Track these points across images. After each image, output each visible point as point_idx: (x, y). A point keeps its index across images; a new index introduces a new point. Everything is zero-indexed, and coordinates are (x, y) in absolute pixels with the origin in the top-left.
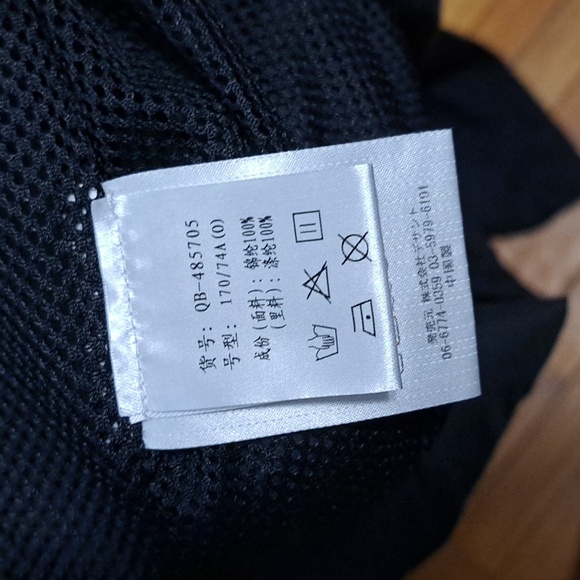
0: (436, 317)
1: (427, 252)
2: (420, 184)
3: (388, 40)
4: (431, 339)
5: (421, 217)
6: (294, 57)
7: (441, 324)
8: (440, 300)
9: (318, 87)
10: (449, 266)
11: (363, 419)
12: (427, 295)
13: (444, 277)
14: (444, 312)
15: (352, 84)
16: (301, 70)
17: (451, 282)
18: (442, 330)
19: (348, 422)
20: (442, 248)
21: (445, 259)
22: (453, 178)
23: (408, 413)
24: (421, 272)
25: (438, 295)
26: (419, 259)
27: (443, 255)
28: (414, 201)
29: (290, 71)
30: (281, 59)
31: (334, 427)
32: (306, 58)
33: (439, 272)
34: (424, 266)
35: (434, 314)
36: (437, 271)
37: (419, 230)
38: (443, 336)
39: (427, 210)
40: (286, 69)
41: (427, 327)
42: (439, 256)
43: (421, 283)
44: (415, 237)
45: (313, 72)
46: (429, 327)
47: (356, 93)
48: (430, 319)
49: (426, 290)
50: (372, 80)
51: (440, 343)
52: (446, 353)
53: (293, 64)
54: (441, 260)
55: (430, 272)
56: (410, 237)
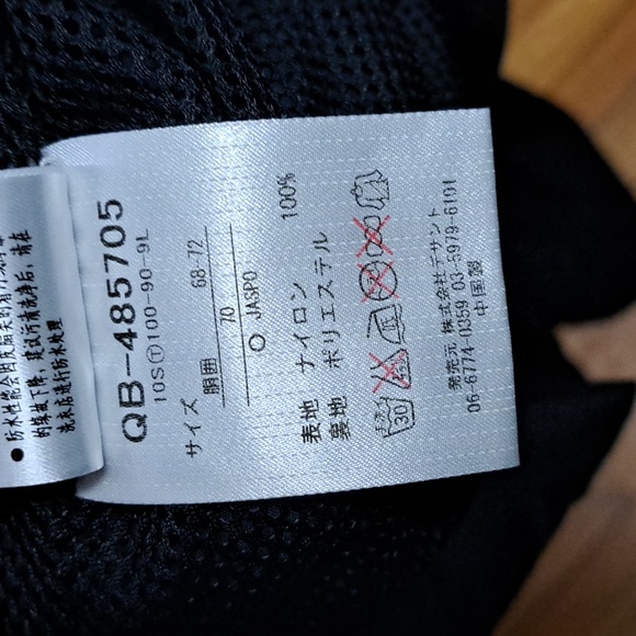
0: (461, 354)
1: (450, 268)
2: (446, 176)
3: (427, 26)
4: (453, 384)
5: (443, 221)
6: (296, 26)
7: (468, 364)
8: (466, 331)
9: (325, 66)
10: (479, 287)
11: (358, 487)
12: (449, 323)
13: (472, 302)
14: (471, 349)
15: (370, 66)
16: (304, 43)
17: (481, 309)
18: (468, 373)
19: (337, 490)
20: (470, 263)
21: (474, 278)
22: (490, 172)
23: (420, 483)
24: (442, 294)
25: (464, 325)
26: (438, 275)
27: (470, 273)
28: (437, 199)
29: (289, 42)
30: (279, 26)
31: (318, 497)
32: (312, 30)
33: (466, 294)
34: (445, 286)
35: (458, 350)
36: (463, 293)
37: (440, 238)
38: (469, 381)
39: (451, 212)
40: (285, 38)
41: (448, 368)
42: (466, 273)
43: (441, 308)
44: (434, 246)
45: (321, 47)
46: (450, 367)
47: (374, 78)
48: (453, 357)
49: (448, 317)
50: (397, 64)
51: (465, 390)
52: (473, 404)
53: (295, 33)
54: (468, 280)
55: (452, 294)
56: (427, 247)
